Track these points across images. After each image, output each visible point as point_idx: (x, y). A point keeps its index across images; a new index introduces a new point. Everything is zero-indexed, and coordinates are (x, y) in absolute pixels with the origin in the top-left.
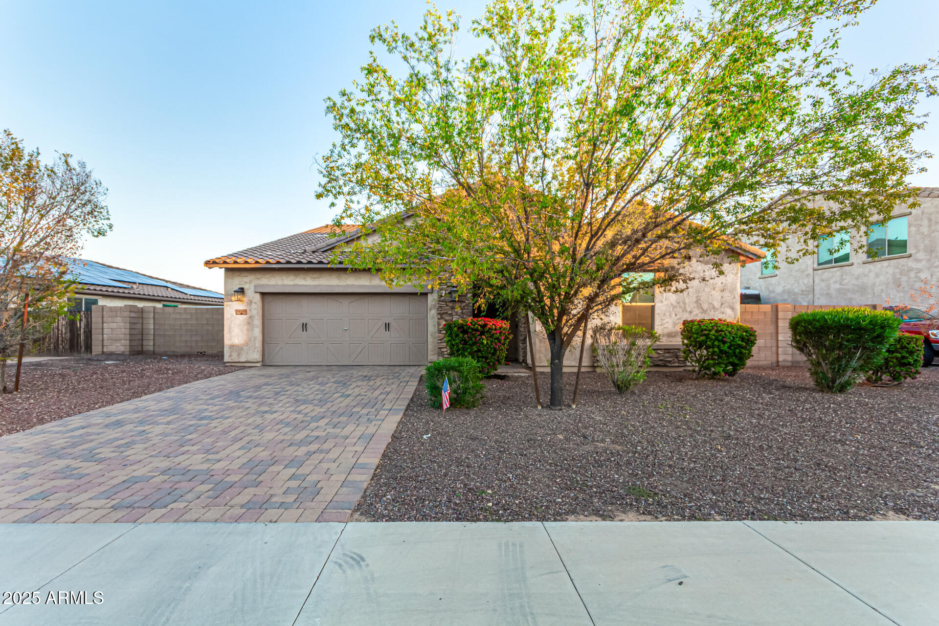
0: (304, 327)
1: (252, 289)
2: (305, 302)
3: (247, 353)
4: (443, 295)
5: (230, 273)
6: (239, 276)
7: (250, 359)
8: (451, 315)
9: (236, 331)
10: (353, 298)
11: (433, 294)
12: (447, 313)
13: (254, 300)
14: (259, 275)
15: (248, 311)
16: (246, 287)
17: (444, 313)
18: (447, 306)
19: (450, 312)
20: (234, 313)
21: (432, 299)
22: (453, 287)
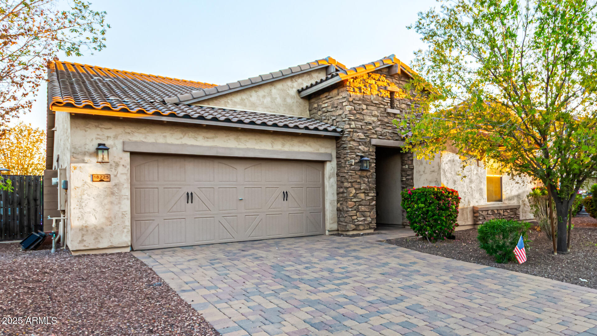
0: (190, 197)
1: (120, 147)
2: (190, 167)
3: (112, 235)
4: (353, 164)
5: (80, 122)
6: (96, 127)
7: (115, 243)
8: (359, 183)
9: (92, 205)
10: (247, 164)
11: (332, 163)
12: (356, 181)
13: (122, 162)
14: (129, 129)
15: (112, 176)
16: (108, 143)
17: (354, 182)
18: (356, 174)
19: (359, 181)
20: (89, 180)
21: (330, 168)
22: (362, 157)
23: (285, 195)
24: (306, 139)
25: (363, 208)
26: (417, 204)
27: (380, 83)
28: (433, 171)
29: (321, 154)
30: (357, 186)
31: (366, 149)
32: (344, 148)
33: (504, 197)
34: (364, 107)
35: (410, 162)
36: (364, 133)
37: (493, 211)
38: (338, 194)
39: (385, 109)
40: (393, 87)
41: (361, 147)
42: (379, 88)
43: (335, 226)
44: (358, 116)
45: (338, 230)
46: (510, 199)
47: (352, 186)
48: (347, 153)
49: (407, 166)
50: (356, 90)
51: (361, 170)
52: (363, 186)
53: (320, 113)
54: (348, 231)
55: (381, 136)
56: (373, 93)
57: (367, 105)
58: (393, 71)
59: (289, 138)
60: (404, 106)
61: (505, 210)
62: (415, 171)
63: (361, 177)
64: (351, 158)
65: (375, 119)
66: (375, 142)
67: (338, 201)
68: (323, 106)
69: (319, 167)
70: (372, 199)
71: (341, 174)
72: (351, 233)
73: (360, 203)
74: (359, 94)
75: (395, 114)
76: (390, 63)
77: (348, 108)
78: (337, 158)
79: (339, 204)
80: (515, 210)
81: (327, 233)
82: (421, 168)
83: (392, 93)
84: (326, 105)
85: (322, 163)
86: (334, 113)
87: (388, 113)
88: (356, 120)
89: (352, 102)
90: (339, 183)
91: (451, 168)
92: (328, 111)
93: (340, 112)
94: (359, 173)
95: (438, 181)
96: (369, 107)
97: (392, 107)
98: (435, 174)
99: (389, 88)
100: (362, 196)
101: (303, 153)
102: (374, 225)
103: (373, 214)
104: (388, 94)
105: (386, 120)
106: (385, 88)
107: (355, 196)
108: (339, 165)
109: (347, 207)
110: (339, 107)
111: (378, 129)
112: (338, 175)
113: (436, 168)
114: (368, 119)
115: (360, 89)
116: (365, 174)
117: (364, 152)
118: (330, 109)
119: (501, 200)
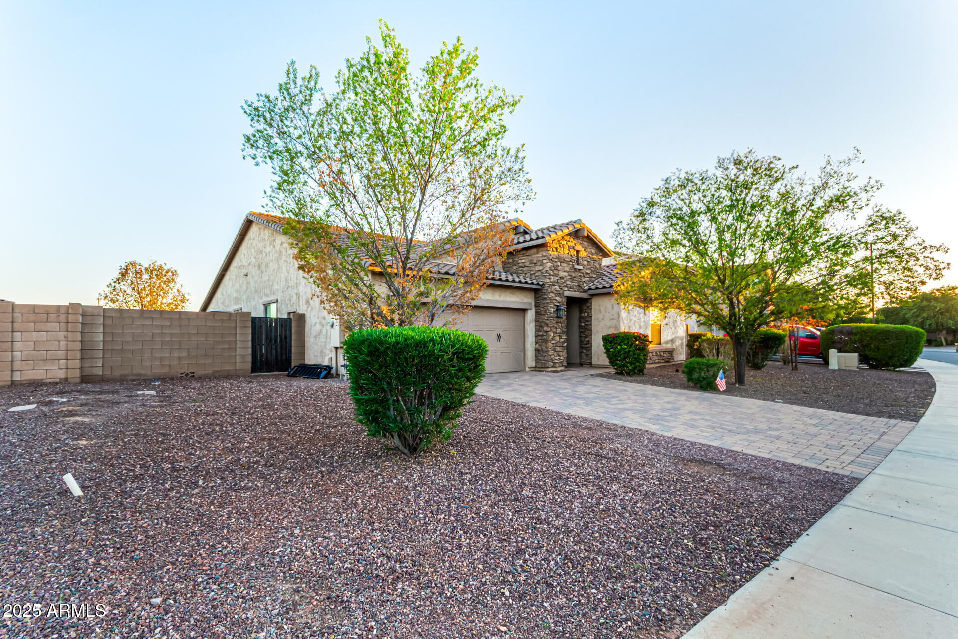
4: (552, 312)
8: (556, 328)
11: (532, 310)
12: (554, 327)
18: (554, 320)
19: (556, 326)
21: (531, 315)
22: (558, 306)
23: (499, 337)
24: (515, 291)
25: (558, 349)
26: (620, 345)
27: (570, 244)
28: (613, 319)
29: (524, 303)
30: (554, 331)
31: (561, 299)
32: (545, 299)
33: (662, 342)
34: (559, 264)
35: (589, 311)
36: (560, 286)
37: (656, 353)
38: (536, 337)
39: (573, 265)
40: (579, 247)
41: (557, 298)
42: (569, 248)
43: (533, 364)
44: (555, 271)
45: (536, 367)
46: (666, 343)
47: (551, 331)
48: (548, 303)
49: (586, 314)
50: (555, 249)
51: (558, 317)
52: (559, 331)
53: (515, 267)
54: (548, 368)
55: (570, 288)
56: (564, 252)
57: (561, 262)
58: (580, 234)
59: (504, 290)
60: (585, 263)
61: (664, 352)
62: (593, 318)
63: (557, 323)
64: (551, 307)
65: (566, 274)
66: (567, 293)
67: (536, 343)
68: (520, 261)
69: (521, 313)
70: (564, 342)
71: (541, 320)
72: (550, 370)
73: (556, 345)
74: (556, 253)
75: (580, 270)
76: (578, 226)
77: (549, 265)
78: (536, 306)
79: (537, 346)
80: (671, 352)
81: (527, 369)
82: (600, 316)
83: (578, 252)
84: (523, 261)
85: (524, 311)
86: (532, 268)
87: (575, 269)
88: (554, 275)
89: (551, 260)
90: (538, 328)
91: (627, 316)
92: (525, 266)
93: (541, 268)
94: (556, 319)
95: (617, 327)
96: (563, 264)
97: (578, 264)
98: (614, 322)
99: (577, 248)
100: (557, 339)
101: (513, 302)
102: (565, 364)
103: (564, 354)
104: (575, 253)
105: (574, 275)
106: (573, 248)
107: (553, 339)
108: (537, 313)
109: (547, 348)
110: (539, 263)
111: (568, 282)
112: (536, 321)
113: (616, 316)
114: (562, 274)
115: (556, 248)
116: (559, 320)
117: (559, 302)
118: (527, 264)
119: (660, 344)
